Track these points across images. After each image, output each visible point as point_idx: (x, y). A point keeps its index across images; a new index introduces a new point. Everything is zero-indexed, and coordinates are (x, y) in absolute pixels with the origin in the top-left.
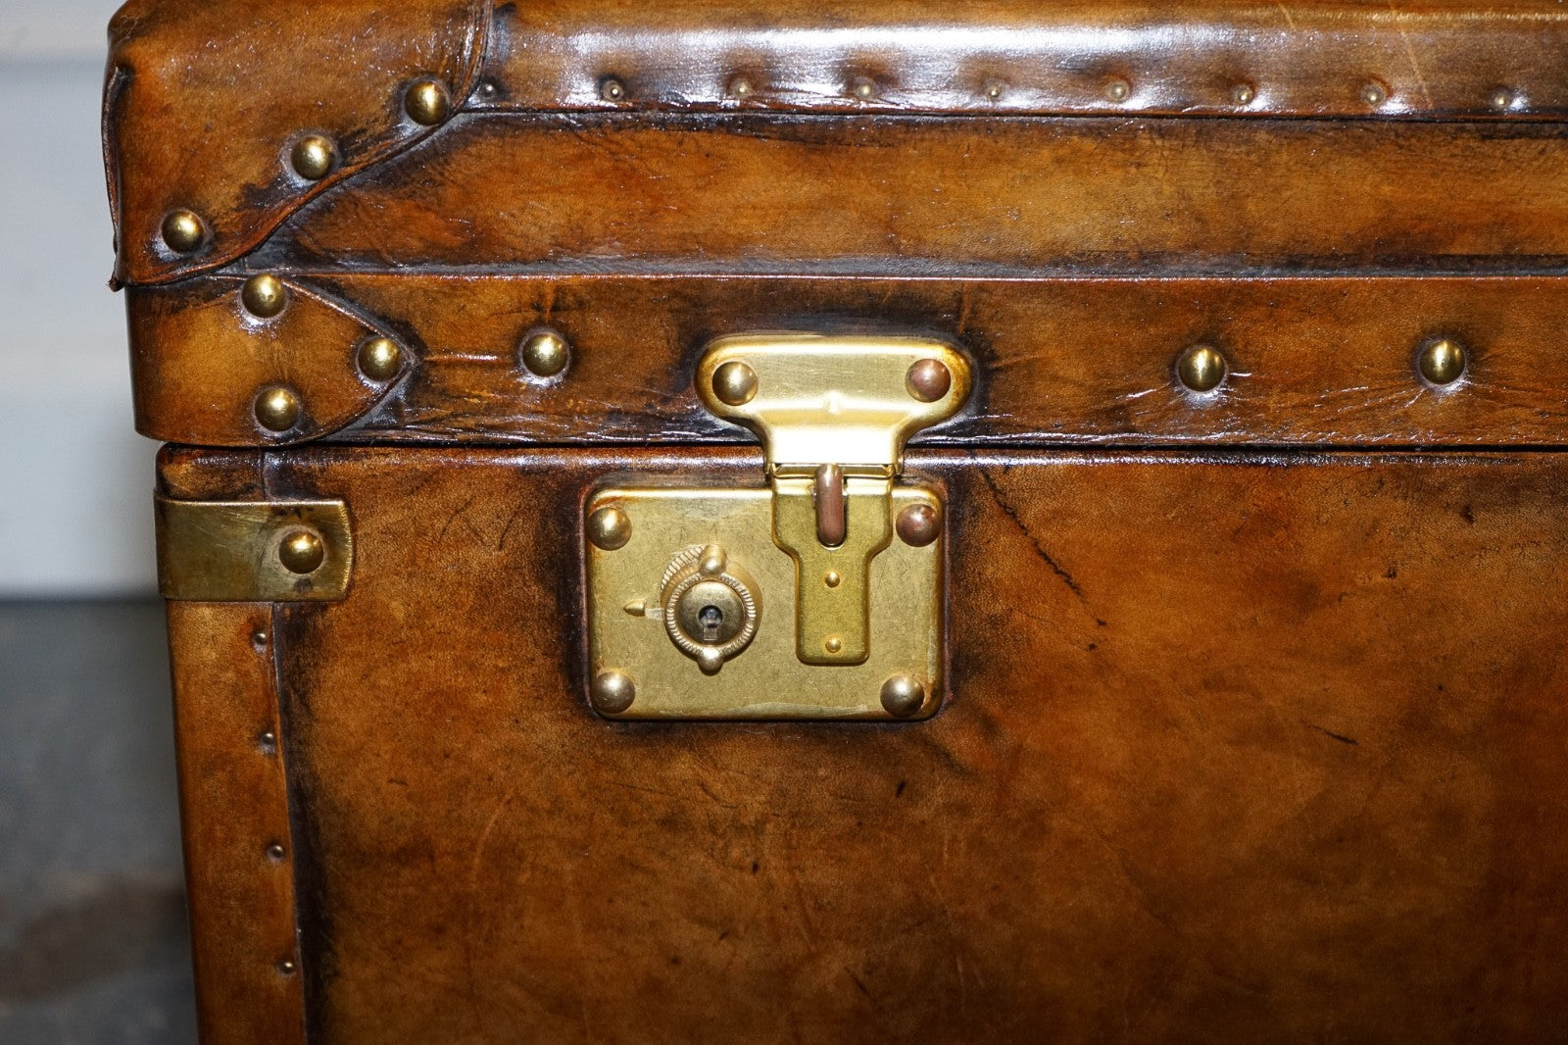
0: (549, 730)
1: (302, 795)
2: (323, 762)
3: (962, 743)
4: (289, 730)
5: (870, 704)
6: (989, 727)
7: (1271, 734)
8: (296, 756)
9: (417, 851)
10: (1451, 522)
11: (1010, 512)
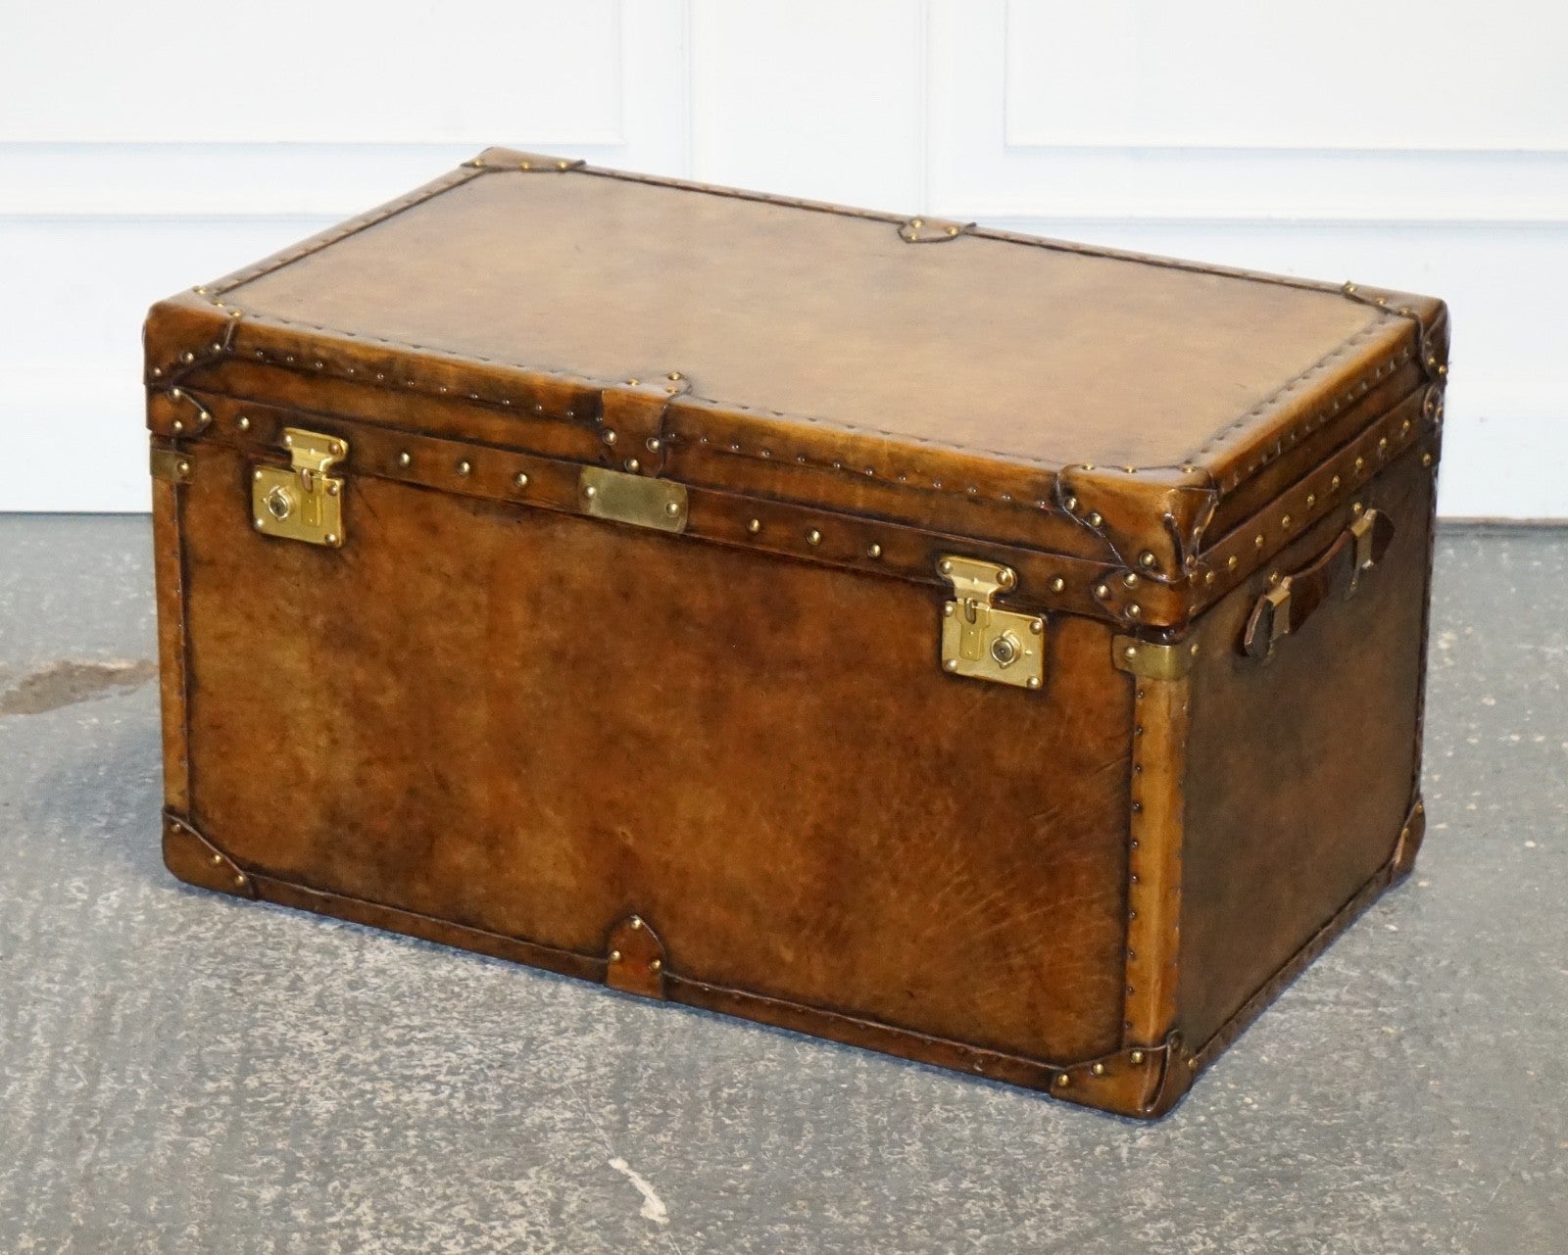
0: (246, 534)
1: (183, 539)
2: (188, 532)
3: (350, 558)
4: (180, 520)
5: (321, 541)
6: (357, 556)
7: (428, 570)
8: (182, 528)
9: (212, 562)
10: (470, 516)
11: (359, 491)
